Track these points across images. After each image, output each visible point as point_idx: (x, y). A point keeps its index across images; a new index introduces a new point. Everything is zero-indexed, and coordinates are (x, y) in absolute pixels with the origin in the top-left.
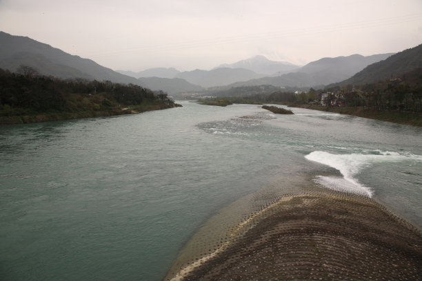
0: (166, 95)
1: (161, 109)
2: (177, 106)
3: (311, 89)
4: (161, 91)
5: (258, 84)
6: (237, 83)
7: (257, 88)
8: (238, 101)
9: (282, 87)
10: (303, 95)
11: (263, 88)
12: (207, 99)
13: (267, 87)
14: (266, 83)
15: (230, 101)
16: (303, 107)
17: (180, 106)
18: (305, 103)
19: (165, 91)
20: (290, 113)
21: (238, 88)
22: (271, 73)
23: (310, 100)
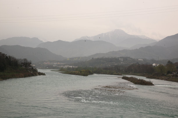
0: (30, 63)
1: (25, 76)
2: (40, 74)
3: (169, 62)
4: (25, 60)
5: (117, 56)
6: (97, 54)
7: (116, 60)
8: (99, 72)
9: (141, 59)
10: (161, 68)
11: (122, 60)
12: (69, 68)
13: (125, 59)
14: (124, 55)
15: (91, 71)
16: (162, 79)
17: (44, 74)
18: (163, 75)
19: (29, 60)
20: (150, 84)
21: (98, 59)
22: (129, 46)
23: (169, 72)
